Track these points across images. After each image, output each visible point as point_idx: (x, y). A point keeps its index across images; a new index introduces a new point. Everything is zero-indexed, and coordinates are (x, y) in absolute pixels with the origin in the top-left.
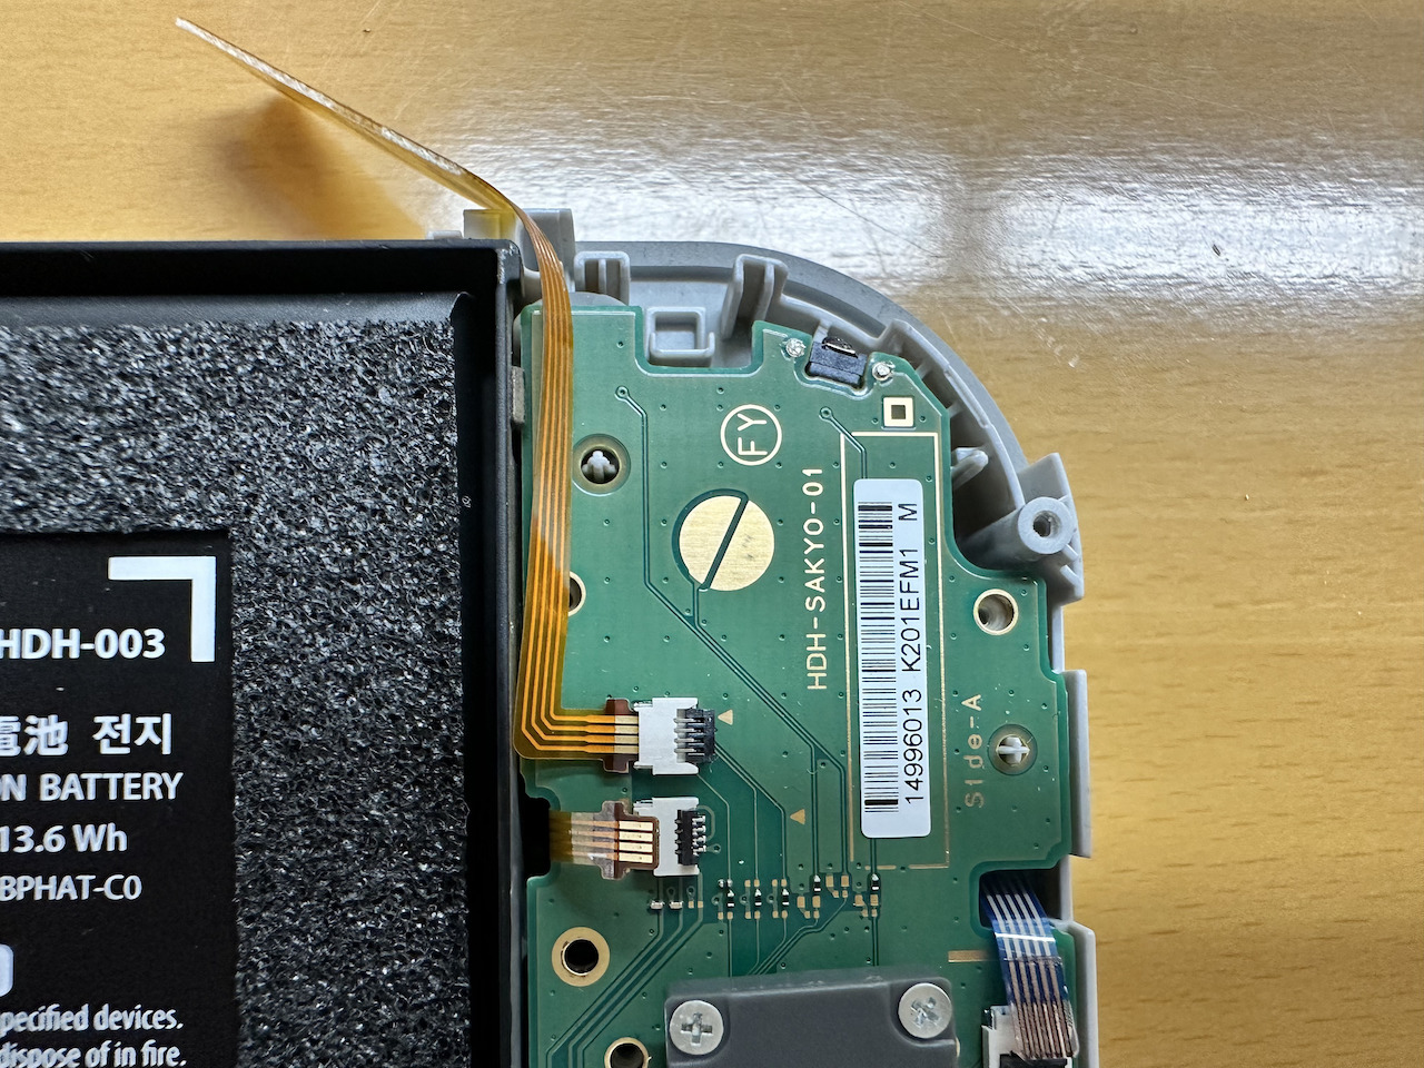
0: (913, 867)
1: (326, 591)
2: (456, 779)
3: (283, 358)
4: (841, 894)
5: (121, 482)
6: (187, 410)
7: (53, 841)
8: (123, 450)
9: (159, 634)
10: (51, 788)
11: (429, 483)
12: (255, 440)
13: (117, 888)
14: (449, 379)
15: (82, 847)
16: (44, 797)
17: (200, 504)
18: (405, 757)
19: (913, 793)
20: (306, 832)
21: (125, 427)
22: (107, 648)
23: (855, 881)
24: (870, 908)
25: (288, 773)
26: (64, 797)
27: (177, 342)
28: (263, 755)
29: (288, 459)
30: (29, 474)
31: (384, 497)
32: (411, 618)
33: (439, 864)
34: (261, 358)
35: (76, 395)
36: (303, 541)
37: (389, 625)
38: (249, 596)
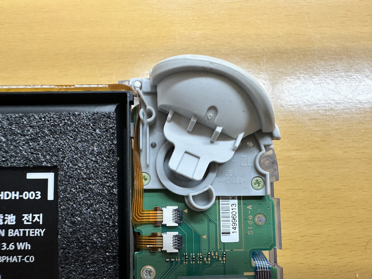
0: (234, 250)
1: (82, 182)
2: (116, 230)
3: (72, 121)
4: (215, 257)
5: (30, 154)
6: (47, 135)
7: (12, 247)
8: (31, 145)
9: (39, 193)
10: (11, 233)
11: (109, 154)
12: (64, 143)
13: (28, 259)
14: (115, 127)
15: (19, 248)
16: (9, 235)
17: (50, 160)
18: (103, 225)
19: (234, 231)
20: (77, 245)
21: (31, 139)
22: (26, 196)
23: (219, 254)
24: (223, 261)
25: (73, 229)
26: (14, 235)
27: (44, 117)
28: (66, 225)
29: (73, 148)
30: (6, 152)
31: (98, 157)
32: (105, 189)
33: (112, 253)
34: (66, 121)
35: (18, 131)
36: (77, 169)
37: (98, 191)
38: (62, 183)
